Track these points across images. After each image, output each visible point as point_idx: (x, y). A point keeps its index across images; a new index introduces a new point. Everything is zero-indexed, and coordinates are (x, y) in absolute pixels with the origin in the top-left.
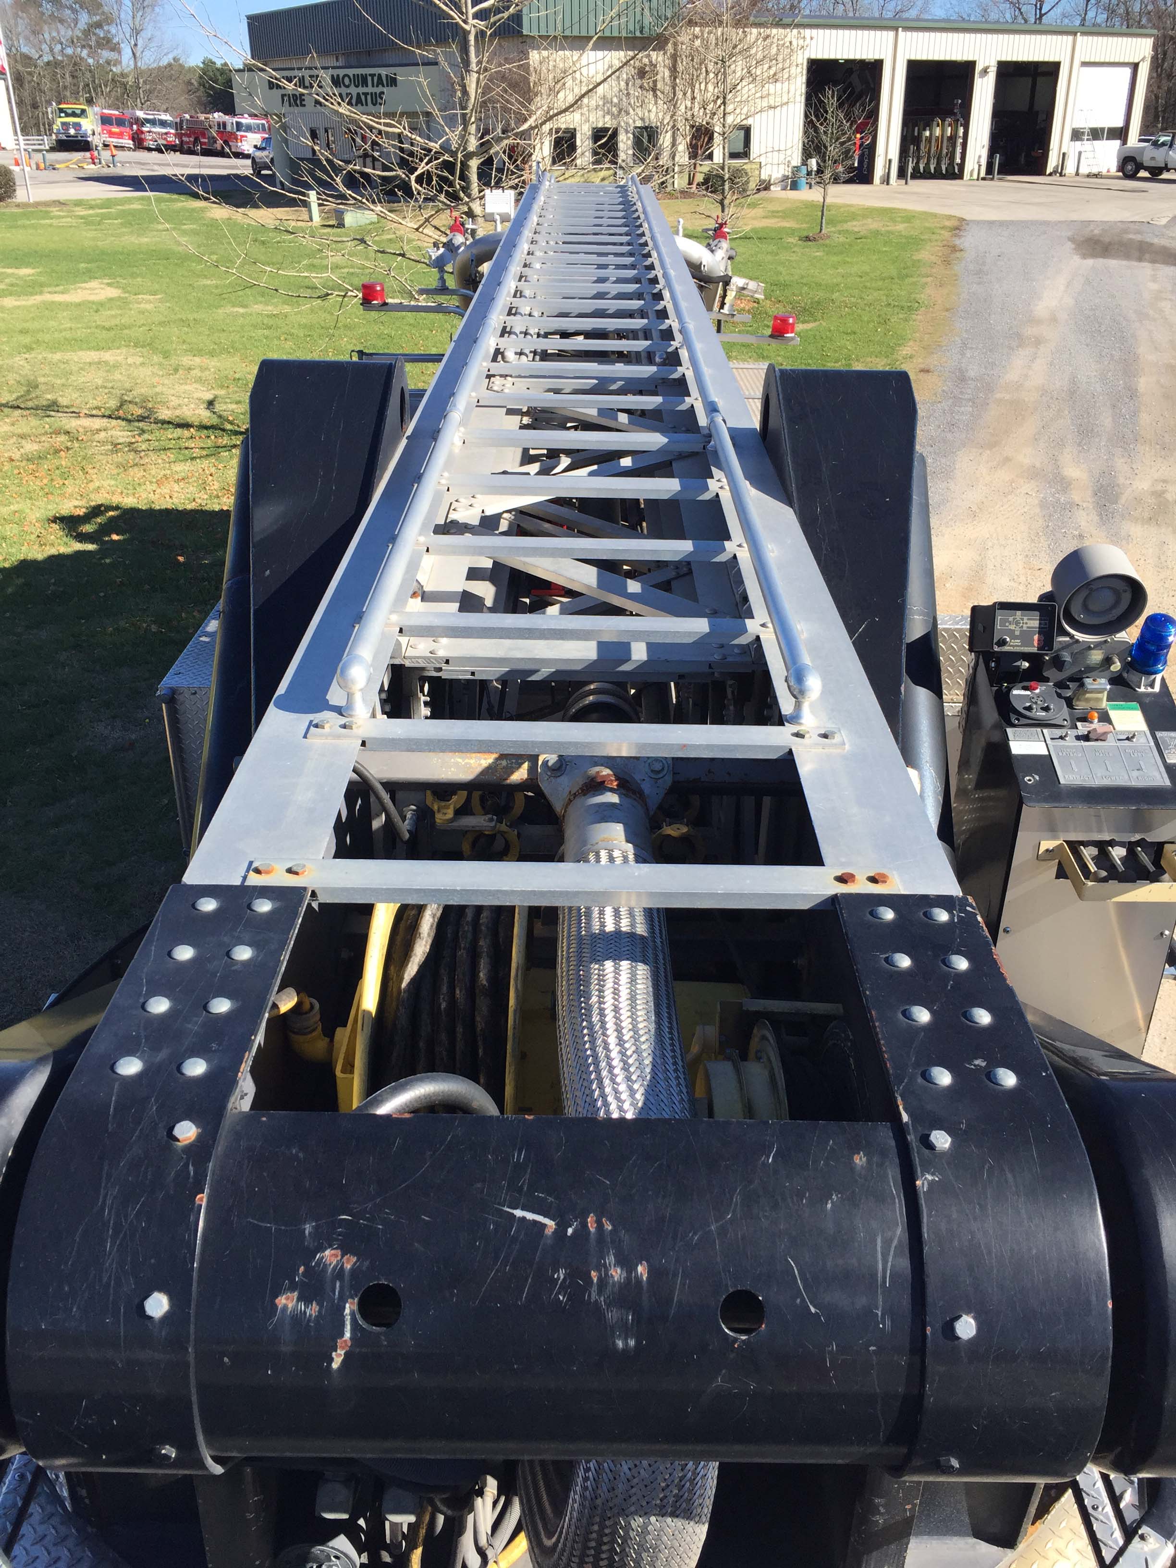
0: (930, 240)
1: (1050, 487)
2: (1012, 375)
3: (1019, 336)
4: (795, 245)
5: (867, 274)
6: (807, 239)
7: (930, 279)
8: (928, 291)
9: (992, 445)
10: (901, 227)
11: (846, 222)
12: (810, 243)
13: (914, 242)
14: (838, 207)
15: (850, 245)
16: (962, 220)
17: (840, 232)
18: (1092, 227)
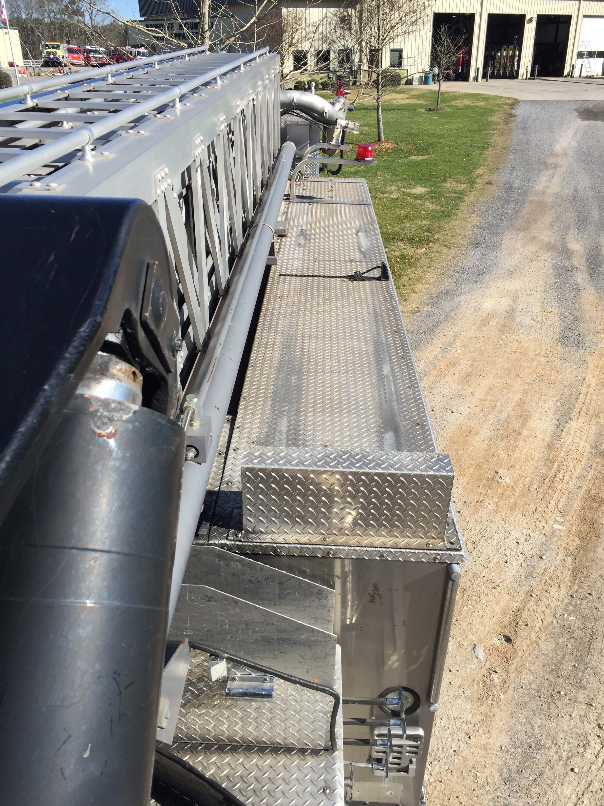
0: (498, 111)
1: (560, 256)
2: (539, 187)
3: (545, 163)
4: (423, 113)
5: (461, 128)
6: (430, 110)
7: (496, 132)
8: (495, 138)
9: (526, 229)
10: (482, 104)
11: (452, 101)
12: (431, 112)
13: (490, 112)
14: (448, 93)
15: (453, 113)
16: (516, 100)
17: (448, 106)
18: (588, 103)
